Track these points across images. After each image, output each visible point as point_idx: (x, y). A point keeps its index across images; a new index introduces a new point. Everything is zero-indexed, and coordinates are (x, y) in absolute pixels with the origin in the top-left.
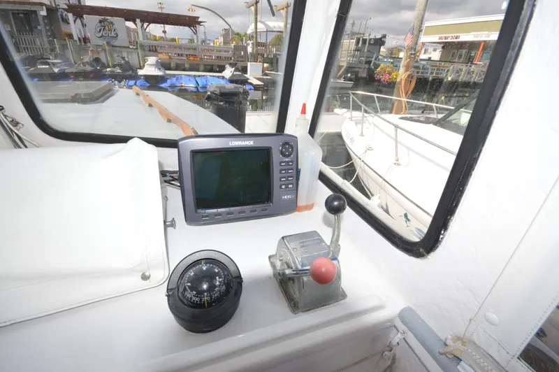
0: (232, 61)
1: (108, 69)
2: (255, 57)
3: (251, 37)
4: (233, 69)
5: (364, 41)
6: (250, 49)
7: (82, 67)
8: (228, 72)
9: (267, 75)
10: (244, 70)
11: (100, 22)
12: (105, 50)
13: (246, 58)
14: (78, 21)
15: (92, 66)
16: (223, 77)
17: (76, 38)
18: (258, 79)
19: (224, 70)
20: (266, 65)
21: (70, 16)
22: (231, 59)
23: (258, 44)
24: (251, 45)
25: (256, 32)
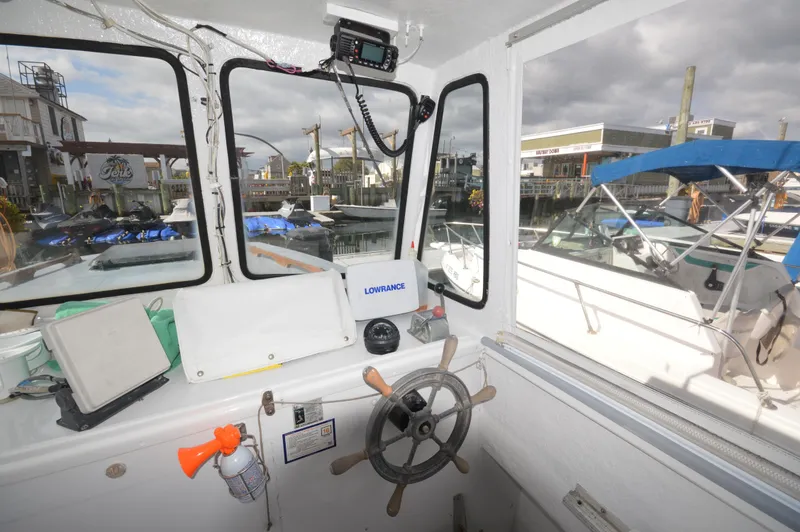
0: (289, 196)
1: (119, 219)
2: (319, 189)
3: (312, 165)
4: (293, 206)
5: (452, 162)
6: (311, 180)
7: (82, 219)
8: (286, 210)
9: (336, 209)
10: (307, 205)
11: (110, 160)
12: (113, 195)
13: (307, 191)
14: (76, 161)
15: (96, 216)
16: (280, 216)
17: (71, 182)
18: (327, 215)
19: (280, 208)
20: (333, 197)
21: (66, 156)
22: (288, 192)
23: (323, 174)
24: (312, 175)
25: (319, 160)
